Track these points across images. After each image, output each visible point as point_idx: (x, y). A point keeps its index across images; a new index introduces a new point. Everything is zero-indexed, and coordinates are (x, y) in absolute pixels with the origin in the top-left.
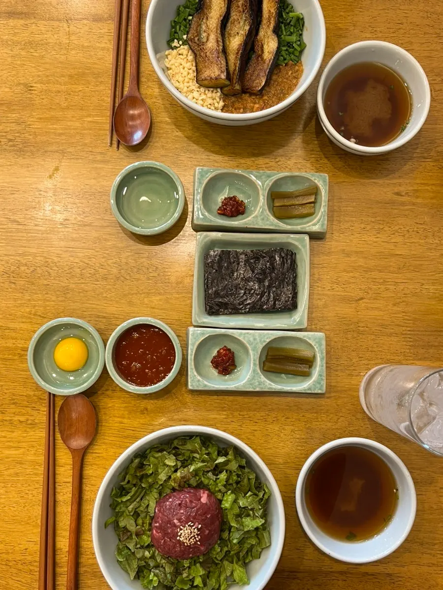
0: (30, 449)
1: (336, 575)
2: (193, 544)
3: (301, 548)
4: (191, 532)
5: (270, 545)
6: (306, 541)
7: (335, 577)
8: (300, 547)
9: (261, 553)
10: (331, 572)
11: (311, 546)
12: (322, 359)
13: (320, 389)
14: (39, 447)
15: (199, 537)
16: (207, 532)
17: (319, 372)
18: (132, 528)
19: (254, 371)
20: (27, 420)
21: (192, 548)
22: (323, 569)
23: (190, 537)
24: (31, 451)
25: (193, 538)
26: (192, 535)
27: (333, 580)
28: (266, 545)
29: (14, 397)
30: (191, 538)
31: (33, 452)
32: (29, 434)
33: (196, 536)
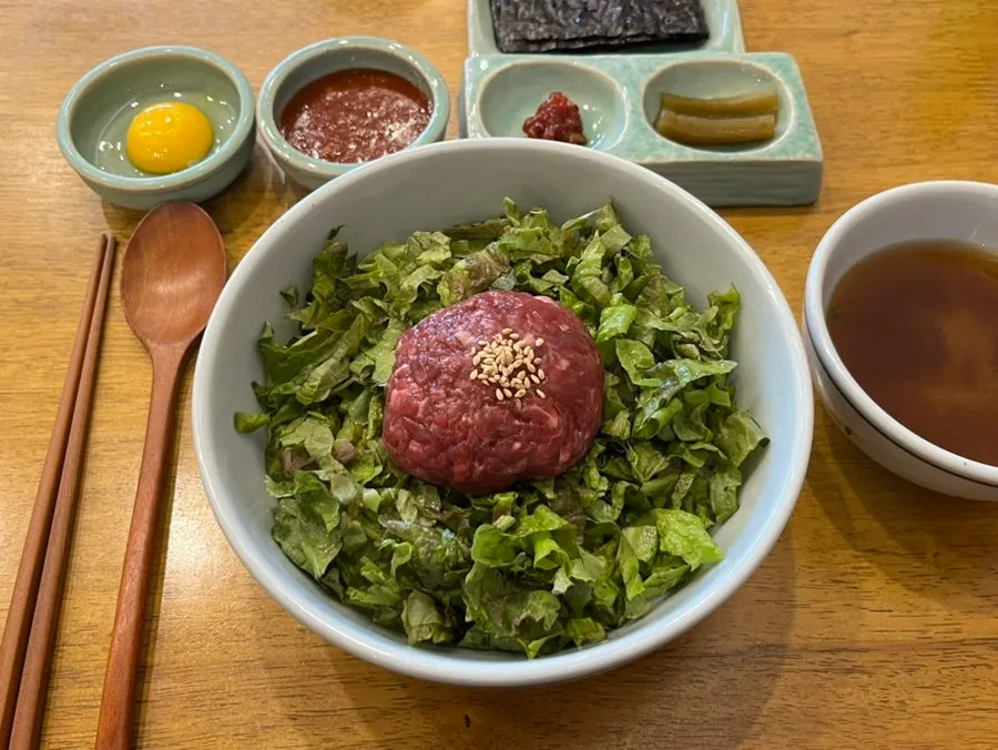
0: (35, 364)
1: (979, 650)
2: (522, 399)
3: (845, 578)
4: (514, 353)
5: (765, 443)
6: (856, 557)
7: (978, 656)
8: (843, 574)
9: (739, 490)
10: (961, 642)
11: (875, 570)
12: (797, 95)
13: (809, 151)
14: (60, 359)
15: (541, 372)
16: (564, 364)
17: (798, 118)
18: (320, 446)
19: (635, 124)
20: (38, 299)
21: (518, 416)
22: (931, 634)
23: (511, 367)
24: (38, 368)
25: (523, 373)
26: (516, 365)
27: (974, 666)
28: (752, 440)
29: (11, 251)
30: (517, 370)
31: (40, 371)
32: (36, 331)
33: (531, 368)
